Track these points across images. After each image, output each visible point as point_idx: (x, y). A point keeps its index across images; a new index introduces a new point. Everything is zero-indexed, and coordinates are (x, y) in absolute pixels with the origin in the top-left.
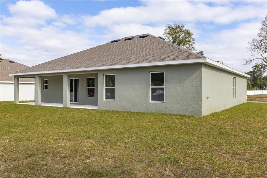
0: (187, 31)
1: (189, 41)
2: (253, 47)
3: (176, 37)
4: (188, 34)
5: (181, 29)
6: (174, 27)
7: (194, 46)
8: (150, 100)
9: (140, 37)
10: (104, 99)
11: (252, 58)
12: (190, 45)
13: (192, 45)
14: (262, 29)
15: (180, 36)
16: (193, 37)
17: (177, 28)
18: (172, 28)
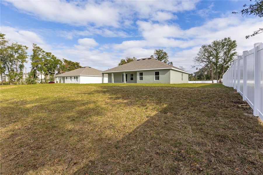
0: (165, 52)
1: (166, 57)
2: (195, 60)
3: (159, 55)
4: (166, 54)
5: (162, 52)
6: (159, 51)
7: (168, 59)
8: (155, 80)
9: (148, 59)
10: (139, 80)
11: (195, 65)
12: (166, 59)
13: (167, 59)
14: (200, 52)
15: (161, 55)
16: (168, 55)
17: (160, 51)
18: (158, 51)
